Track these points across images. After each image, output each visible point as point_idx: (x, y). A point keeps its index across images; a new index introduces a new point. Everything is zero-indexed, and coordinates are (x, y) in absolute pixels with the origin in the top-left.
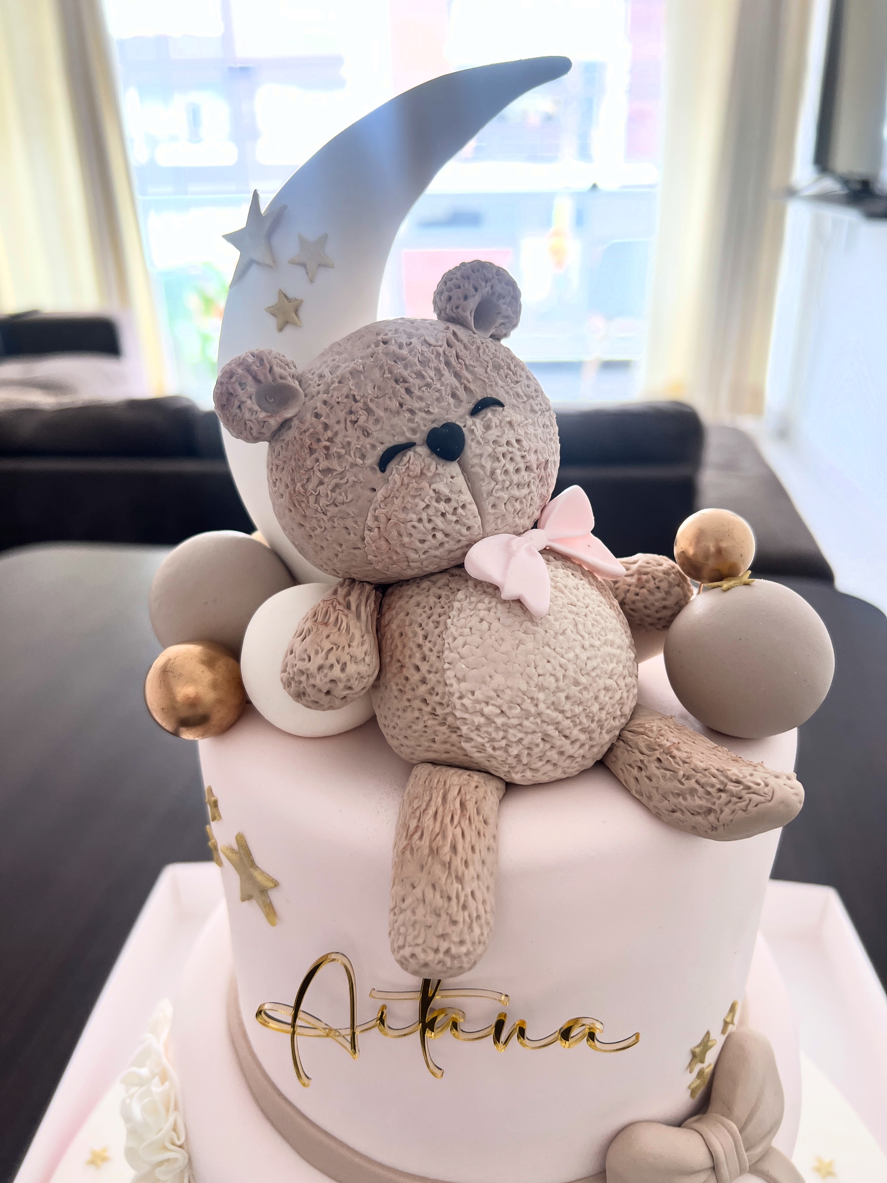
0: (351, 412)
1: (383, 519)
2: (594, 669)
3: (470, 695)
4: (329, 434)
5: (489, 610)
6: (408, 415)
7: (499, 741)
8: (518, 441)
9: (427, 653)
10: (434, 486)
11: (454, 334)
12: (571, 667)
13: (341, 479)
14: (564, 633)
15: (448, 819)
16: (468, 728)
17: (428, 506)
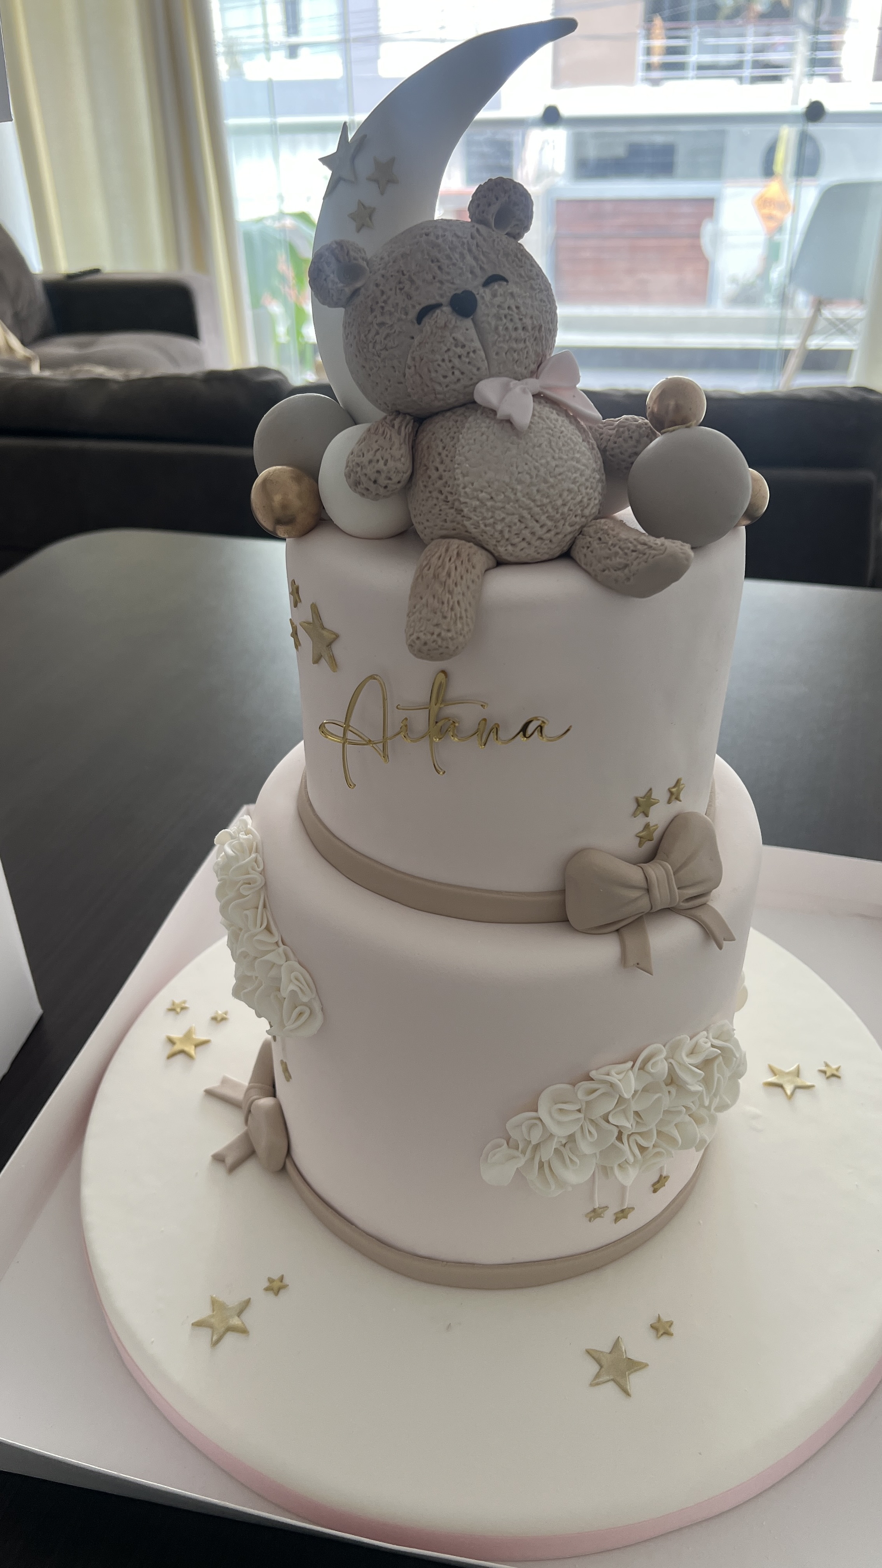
0: (400, 283)
1: (417, 359)
2: (560, 474)
3: (470, 486)
4: (384, 297)
5: (488, 428)
6: (438, 285)
7: (489, 519)
8: (517, 308)
9: (445, 458)
10: (454, 335)
11: (478, 230)
12: (542, 470)
13: (391, 330)
14: (540, 445)
15: (447, 559)
16: (468, 510)
17: (449, 350)
